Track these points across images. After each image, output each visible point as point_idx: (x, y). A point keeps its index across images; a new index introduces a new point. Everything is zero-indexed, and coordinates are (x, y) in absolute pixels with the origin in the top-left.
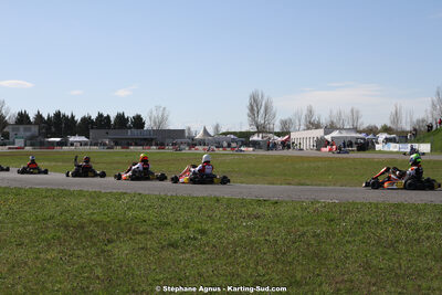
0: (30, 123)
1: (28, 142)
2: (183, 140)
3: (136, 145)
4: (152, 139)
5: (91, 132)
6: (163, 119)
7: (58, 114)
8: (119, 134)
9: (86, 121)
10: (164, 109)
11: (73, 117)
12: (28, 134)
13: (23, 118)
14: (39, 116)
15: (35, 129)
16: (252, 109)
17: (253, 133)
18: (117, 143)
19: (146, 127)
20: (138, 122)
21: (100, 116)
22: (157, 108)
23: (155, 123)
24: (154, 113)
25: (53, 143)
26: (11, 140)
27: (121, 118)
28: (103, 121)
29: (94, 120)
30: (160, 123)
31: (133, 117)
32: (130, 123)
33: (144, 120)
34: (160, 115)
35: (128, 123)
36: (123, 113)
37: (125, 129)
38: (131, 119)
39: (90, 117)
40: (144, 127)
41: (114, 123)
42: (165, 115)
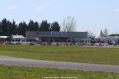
2: (87, 39)
5: (27, 33)
6: (72, 25)
9: (23, 25)
10: (73, 18)
11: (14, 23)
19: (62, 30)
20: (56, 27)
21: (32, 22)
22: (68, 18)
23: (67, 27)
24: (67, 21)
27: (45, 24)
28: (33, 26)
29: (28, 25)
30: (70, 28)
31: (53, 24)
32: (50, 27)
33: (59, 26)
34: (70, 22)
35: (49, 27)
36: (46, 21)
37: (47, 31)
38: (51, 25)
39: (25, 23)
40: (60, 30)
41: (41, 27)
42: (73, 22)
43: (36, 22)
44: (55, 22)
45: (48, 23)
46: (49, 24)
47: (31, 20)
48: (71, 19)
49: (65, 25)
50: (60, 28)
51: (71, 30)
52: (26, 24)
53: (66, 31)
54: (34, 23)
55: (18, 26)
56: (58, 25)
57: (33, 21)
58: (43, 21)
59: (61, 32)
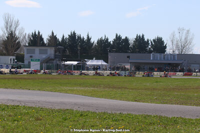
0: (43, 45)
1: (44, 65)
3: (160, 70)
4: (177, 65)
5: (111, 56)
6: (186, 43)
7: (73, 36)
8: (139, 58)
9: (103, 43)
10: (188, 31)
11: (89, 39)
12: (44, 56)
13: (36, 40)
14: (53, 38)
15: (51, 52)
18: (138, 68)
20: (159, 45)
21: (118, 38)
22: (180, 30)
23: (177, 46)
24: (177, 36)
25: (70, 66)
26: (26, 62)
27: (140, 41)
28: (121, 45)
29: (112, 43)
30: (183, 47)
31: (154, 40)
32: (150, 47)
33: (165, 44)
34: (183, 38)
35: (148, 46)
36: (143, 36)
37: (145, 53)
38: (151, 42)
39: (107, 39)
40: (165, 51)
41: (133, 46)
42: (188, 38)
43: (126, 37)
44: (158, 38)
45: (146, 40)
46: (148, 40)
47: (117, 35)
48: (185, 32)
49: (175, 43)
50: (165, 47)
51: (184, 50)
52: (109, 41)
53: (177, 52)
54: (123, 40)
55: (96, 45)
56: (163, 42)
57: (120, 36)
58: (137, 37)
59: (167, 55)
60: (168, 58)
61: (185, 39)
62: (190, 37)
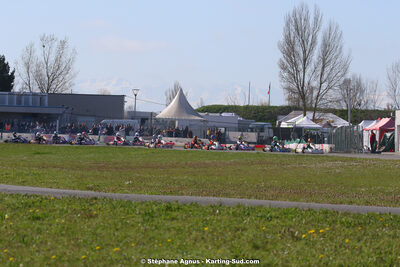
6: (58, 70)
10: (63, 43)
16: (289, 51)
17: (285, 111)
19: (18, 86)
22: (45, 41)
23: (38, 76)
24: (39, 54)
30: (52, 78)
33: (11, 71)
34: (52, 59)
40: (12, 87)
42: (63, 59)
48: (56, 44)
49: (33, 68)
50: (12, 78)
51: (53, 86)
60: (27, 101)
61: (56, 60)
62: (68, 57)
